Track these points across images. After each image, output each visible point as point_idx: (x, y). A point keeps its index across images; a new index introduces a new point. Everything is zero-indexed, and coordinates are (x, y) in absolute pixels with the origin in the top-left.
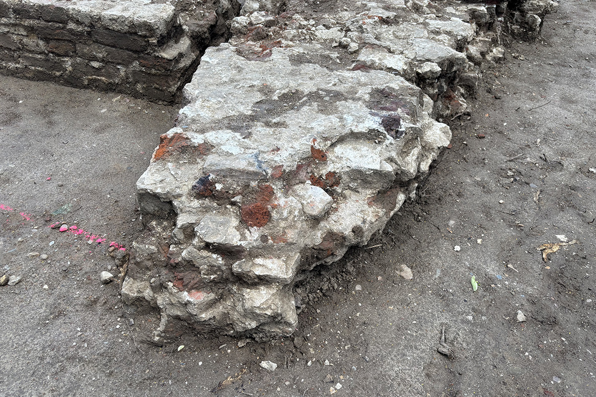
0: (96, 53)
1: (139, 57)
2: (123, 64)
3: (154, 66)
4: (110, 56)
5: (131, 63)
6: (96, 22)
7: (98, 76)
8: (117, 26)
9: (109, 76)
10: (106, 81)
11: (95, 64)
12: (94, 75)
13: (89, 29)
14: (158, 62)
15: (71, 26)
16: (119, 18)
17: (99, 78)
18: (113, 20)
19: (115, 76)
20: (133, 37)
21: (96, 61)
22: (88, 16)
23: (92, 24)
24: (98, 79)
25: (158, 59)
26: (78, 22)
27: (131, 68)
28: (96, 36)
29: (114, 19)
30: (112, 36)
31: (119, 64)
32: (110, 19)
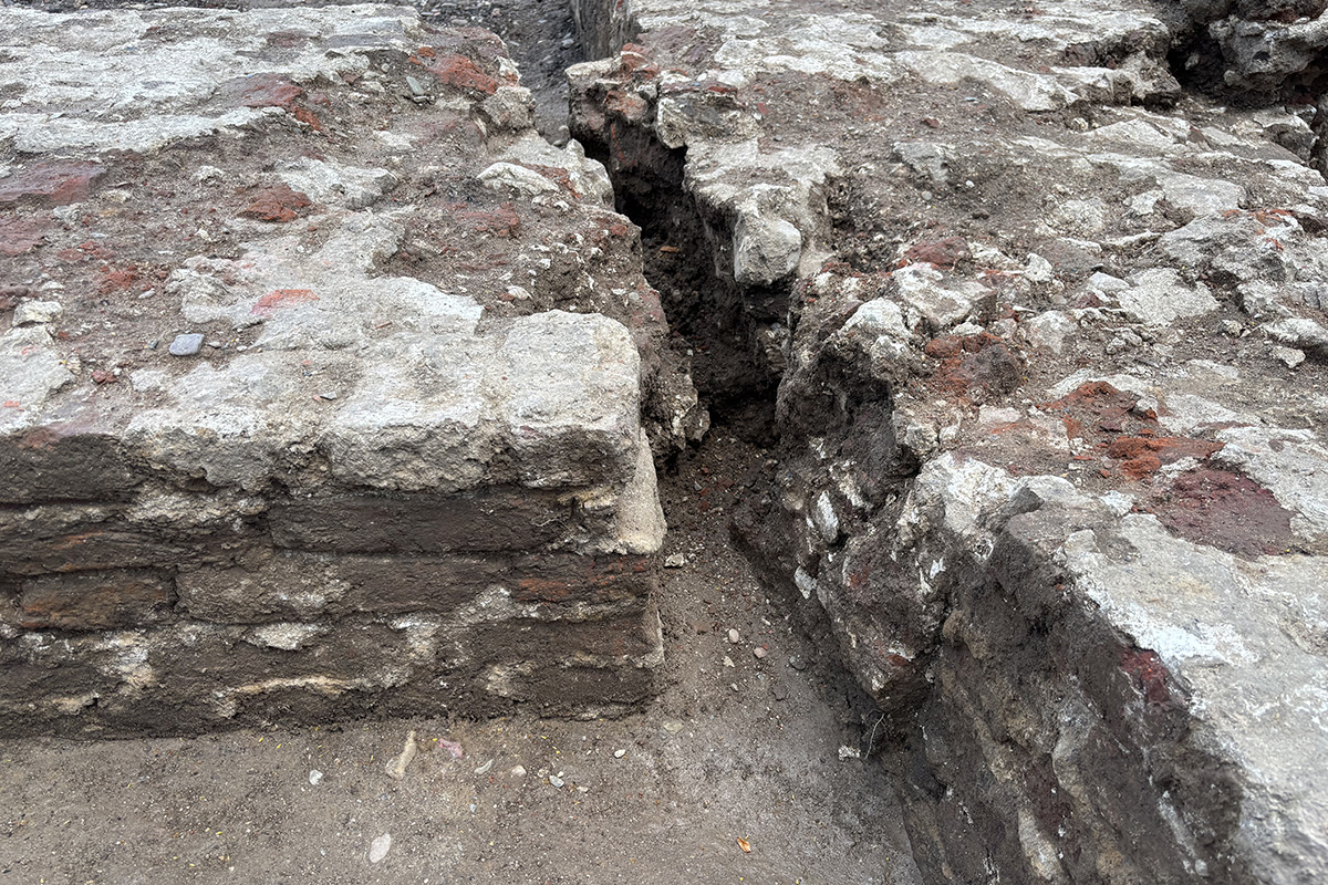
0: (294, 593)
1: (515, 571)
2: (427, 610)
3: (586, 593)
4: (359, 591)
5: (469, 598)
6: (299, 469)
7: (293, 675)
8: (417, 472)
9: (348, 664)
10: (336, 687)
11: (284, 637)
12: (273, 675)
13: (259, 505)
14: (611, 572)
15: (160, 506)
16: (430, 435)
17: (297, 682)
18: (399, 449)
19: (378, 662)
20: (496, 501)
21: (285, 620)
22: (260, 454)
23: (274, 481)
24: (294, 688)
25: (608, 563)
26: (197, 486)
27: (467, 616)
28: (298, 527)
29: (404, 446)
30: (384, 514)
31: (403, 613)
32: (383, 449)
